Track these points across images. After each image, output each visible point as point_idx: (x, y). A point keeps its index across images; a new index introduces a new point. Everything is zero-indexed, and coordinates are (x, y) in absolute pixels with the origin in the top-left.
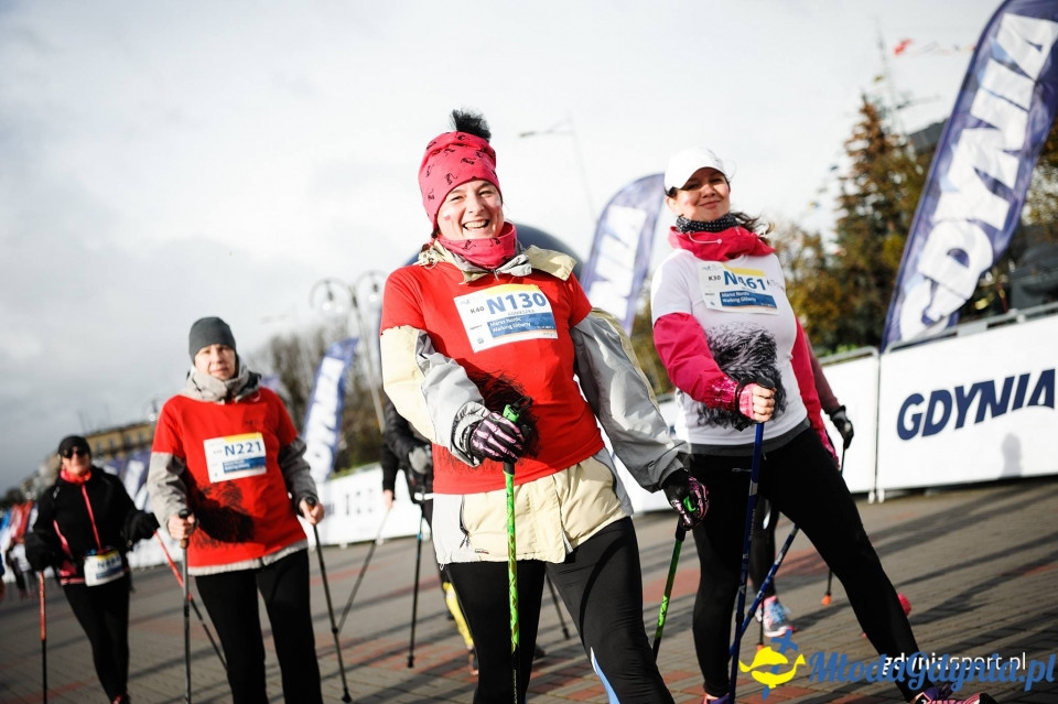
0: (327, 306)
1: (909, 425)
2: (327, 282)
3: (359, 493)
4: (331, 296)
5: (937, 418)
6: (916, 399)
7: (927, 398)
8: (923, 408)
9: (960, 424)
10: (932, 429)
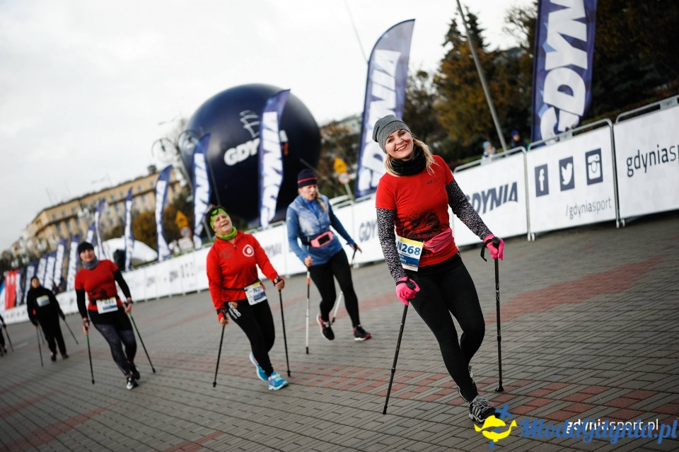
0: (162, 154)
1: (362, 236)
2: (161, 140)
3: (186, 265)
4: (163, 148)
5: (368, 233)
6: (362, 225)
7: (365, 223)
8: (364, 229)
9: (373, 236)
10: (367, 238)
